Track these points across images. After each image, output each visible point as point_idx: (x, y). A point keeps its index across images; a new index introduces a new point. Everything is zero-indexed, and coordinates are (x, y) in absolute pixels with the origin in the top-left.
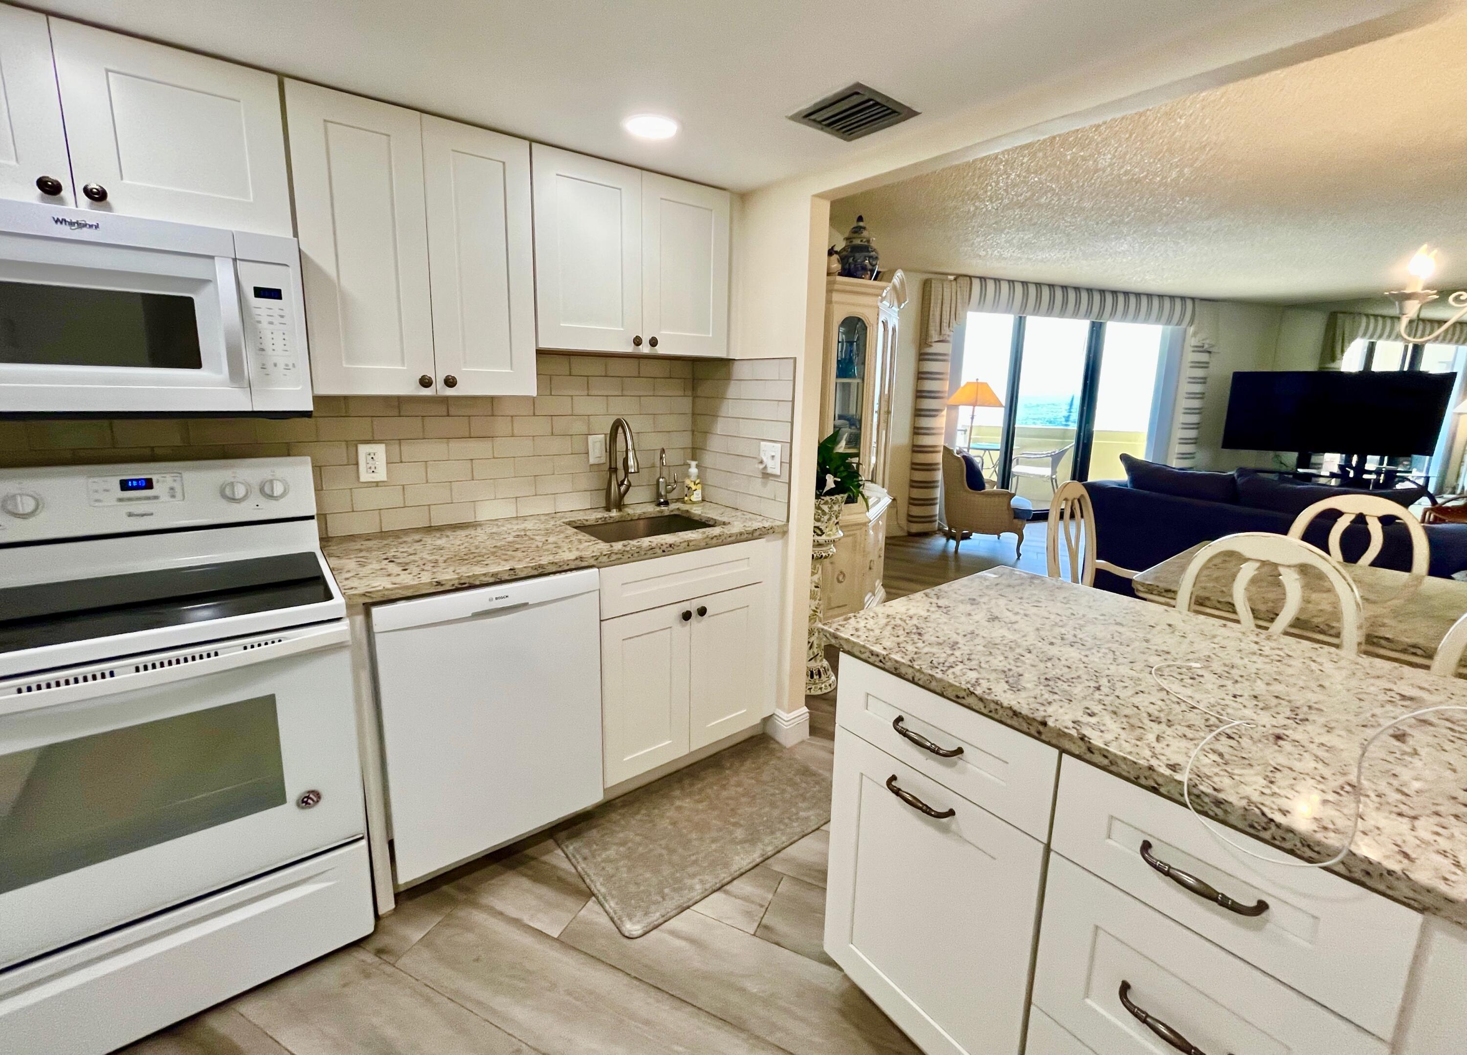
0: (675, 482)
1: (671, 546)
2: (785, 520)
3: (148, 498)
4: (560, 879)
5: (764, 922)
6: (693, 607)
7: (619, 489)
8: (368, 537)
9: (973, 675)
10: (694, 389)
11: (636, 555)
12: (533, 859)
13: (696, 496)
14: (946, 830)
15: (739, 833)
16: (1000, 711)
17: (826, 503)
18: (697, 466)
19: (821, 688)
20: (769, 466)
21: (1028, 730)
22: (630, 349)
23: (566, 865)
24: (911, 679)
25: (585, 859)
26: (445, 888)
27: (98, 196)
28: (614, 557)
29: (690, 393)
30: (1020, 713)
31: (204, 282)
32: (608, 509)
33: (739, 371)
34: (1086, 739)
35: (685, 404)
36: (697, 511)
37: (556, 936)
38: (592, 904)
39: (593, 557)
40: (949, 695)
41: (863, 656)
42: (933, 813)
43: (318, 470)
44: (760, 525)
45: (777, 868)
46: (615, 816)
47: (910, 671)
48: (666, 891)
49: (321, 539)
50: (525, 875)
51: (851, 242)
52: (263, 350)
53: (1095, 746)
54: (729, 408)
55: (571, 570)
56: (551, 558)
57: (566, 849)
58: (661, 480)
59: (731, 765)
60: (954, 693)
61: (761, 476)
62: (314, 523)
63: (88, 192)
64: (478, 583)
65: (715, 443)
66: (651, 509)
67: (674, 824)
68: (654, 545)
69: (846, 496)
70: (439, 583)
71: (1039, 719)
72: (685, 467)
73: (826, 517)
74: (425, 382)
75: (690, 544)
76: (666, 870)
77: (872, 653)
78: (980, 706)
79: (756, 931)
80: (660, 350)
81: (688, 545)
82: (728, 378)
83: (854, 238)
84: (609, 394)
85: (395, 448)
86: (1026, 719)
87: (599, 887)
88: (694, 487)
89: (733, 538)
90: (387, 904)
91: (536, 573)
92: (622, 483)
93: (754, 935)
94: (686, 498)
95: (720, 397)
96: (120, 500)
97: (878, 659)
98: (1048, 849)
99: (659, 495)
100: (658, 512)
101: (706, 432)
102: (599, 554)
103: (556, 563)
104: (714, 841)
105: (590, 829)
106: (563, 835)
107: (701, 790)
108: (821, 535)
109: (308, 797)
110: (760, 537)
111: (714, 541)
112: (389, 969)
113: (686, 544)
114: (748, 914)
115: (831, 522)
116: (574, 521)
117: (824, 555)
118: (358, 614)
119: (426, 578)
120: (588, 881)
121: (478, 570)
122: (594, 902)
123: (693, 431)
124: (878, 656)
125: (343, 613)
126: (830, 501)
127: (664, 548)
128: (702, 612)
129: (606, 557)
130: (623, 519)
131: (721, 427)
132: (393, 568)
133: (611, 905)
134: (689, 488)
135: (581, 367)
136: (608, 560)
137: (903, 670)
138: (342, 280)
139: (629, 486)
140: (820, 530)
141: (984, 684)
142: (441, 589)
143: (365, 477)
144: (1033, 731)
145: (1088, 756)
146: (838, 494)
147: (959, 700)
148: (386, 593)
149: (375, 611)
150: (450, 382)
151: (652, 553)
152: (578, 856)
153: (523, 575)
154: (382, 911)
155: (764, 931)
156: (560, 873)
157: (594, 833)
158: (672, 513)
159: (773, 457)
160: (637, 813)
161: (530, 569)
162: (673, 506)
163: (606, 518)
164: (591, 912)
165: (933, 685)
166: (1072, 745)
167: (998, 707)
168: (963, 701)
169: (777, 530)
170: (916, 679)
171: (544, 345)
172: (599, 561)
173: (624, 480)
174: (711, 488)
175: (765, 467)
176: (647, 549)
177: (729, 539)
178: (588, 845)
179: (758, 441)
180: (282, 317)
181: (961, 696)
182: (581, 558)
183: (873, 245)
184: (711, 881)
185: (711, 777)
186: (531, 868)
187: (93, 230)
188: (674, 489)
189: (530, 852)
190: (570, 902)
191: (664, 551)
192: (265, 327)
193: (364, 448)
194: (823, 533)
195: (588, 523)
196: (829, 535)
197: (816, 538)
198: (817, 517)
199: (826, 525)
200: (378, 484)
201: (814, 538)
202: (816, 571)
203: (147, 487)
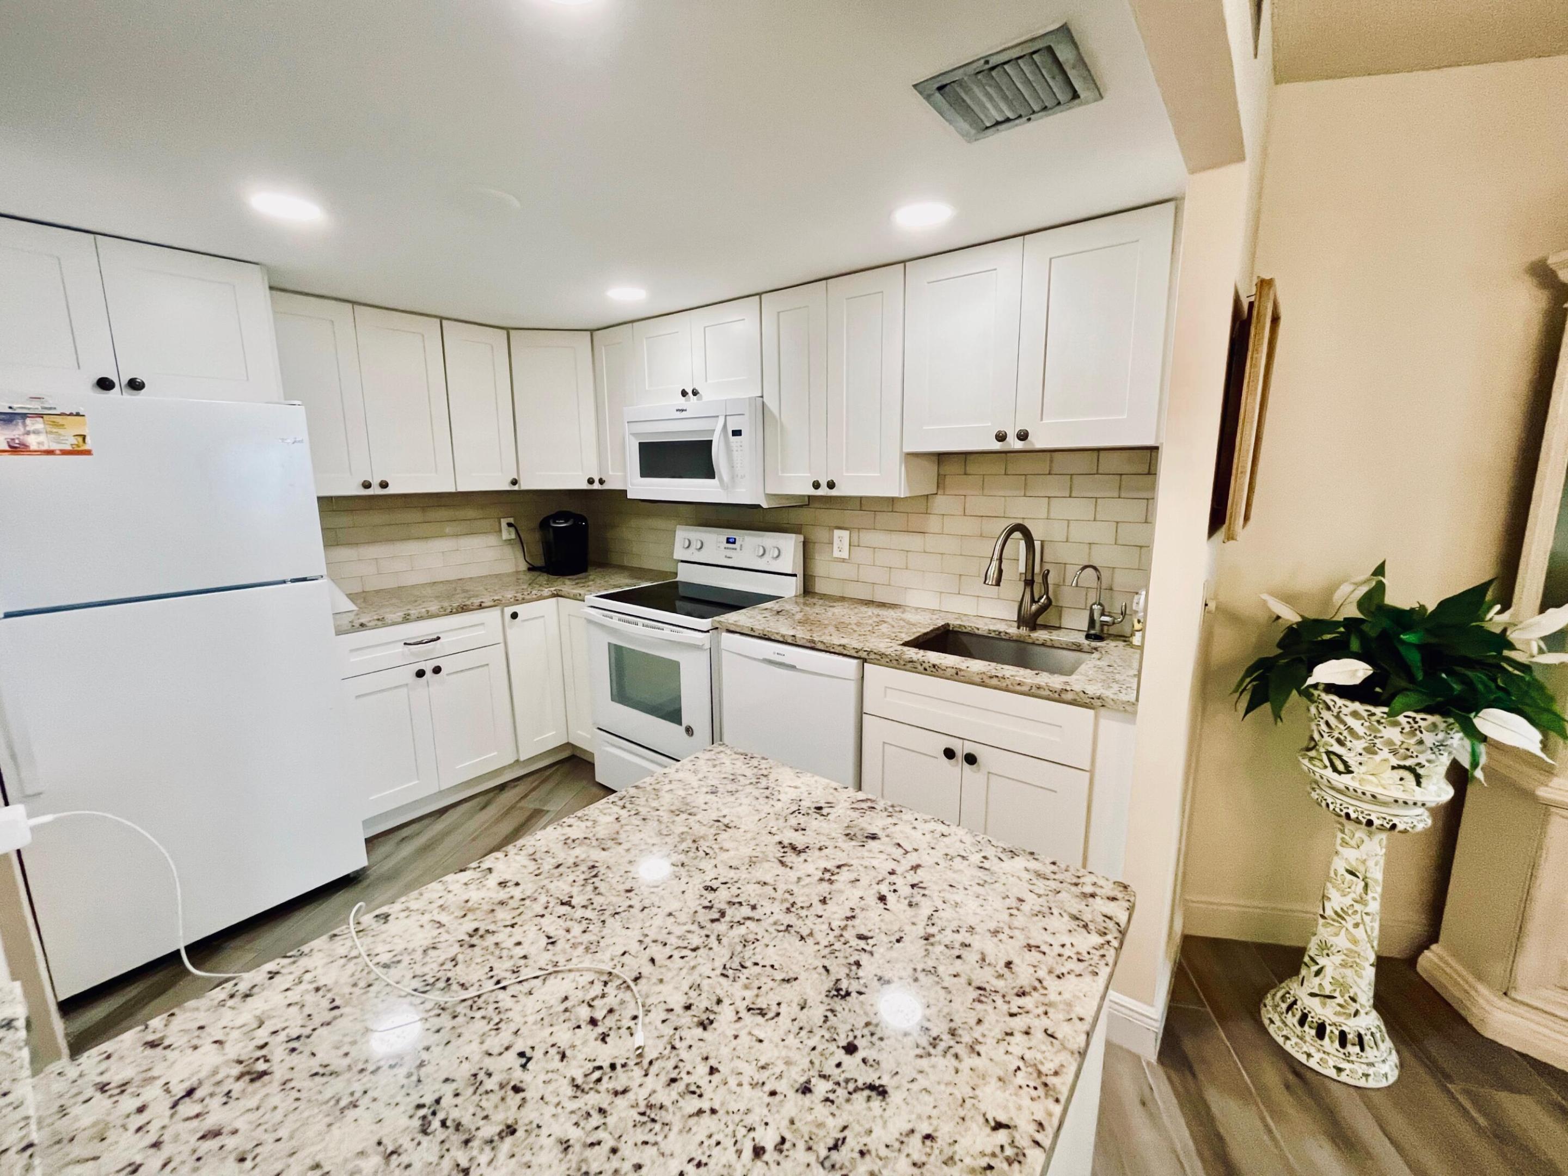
1: (934, 666)
3: (733, 549)
6: (961, 749)
7: (1031, 606)
13: (1137, 639)
17: (1356, 715)
19: (1287, 1038)
27: (696, 393)
31: (714, 431)
32: (1019, 624)
52: (733, 467)
55: (835, 653)
58: (1096, 606)
63: (693, 393)
64: (773, 637)
73: (1359, 745)
74: (816, 485)
81: (956, 674)
84: (1052, 495)
85: (854, 534)
88: (1136, 625)
92: (1039, 599)
96: (726, 549)
99: (1091, 625)
108: (1340, 773)
109: (689, 729)
113: (954, 671)
115: (1377, 757)
125: (708, 629)
127: (926, 665)
128: (971, 759)
138: (782, 418)
139: (1047, 605)
140: (1345, 763)
143: (836, 554)
148: (727, 625)
150: (831, 485)
161: (805, 641)
173: (1042, 597)
180: (741, 446)
182: (844, 646)
187: (686, 412)
188: (1117, 623)
191: (925, 669)
192: (735, 453)
193: (837, 533)
194: (1349, 771)
195: (980, 632)
196: (1361, 781)
197: (1329, 773)
198: (1336, 734)
199: (1360, 759)
200: (843, 560)
201: (1323, 772)
202: (1353, 843)
203: (734, 543)
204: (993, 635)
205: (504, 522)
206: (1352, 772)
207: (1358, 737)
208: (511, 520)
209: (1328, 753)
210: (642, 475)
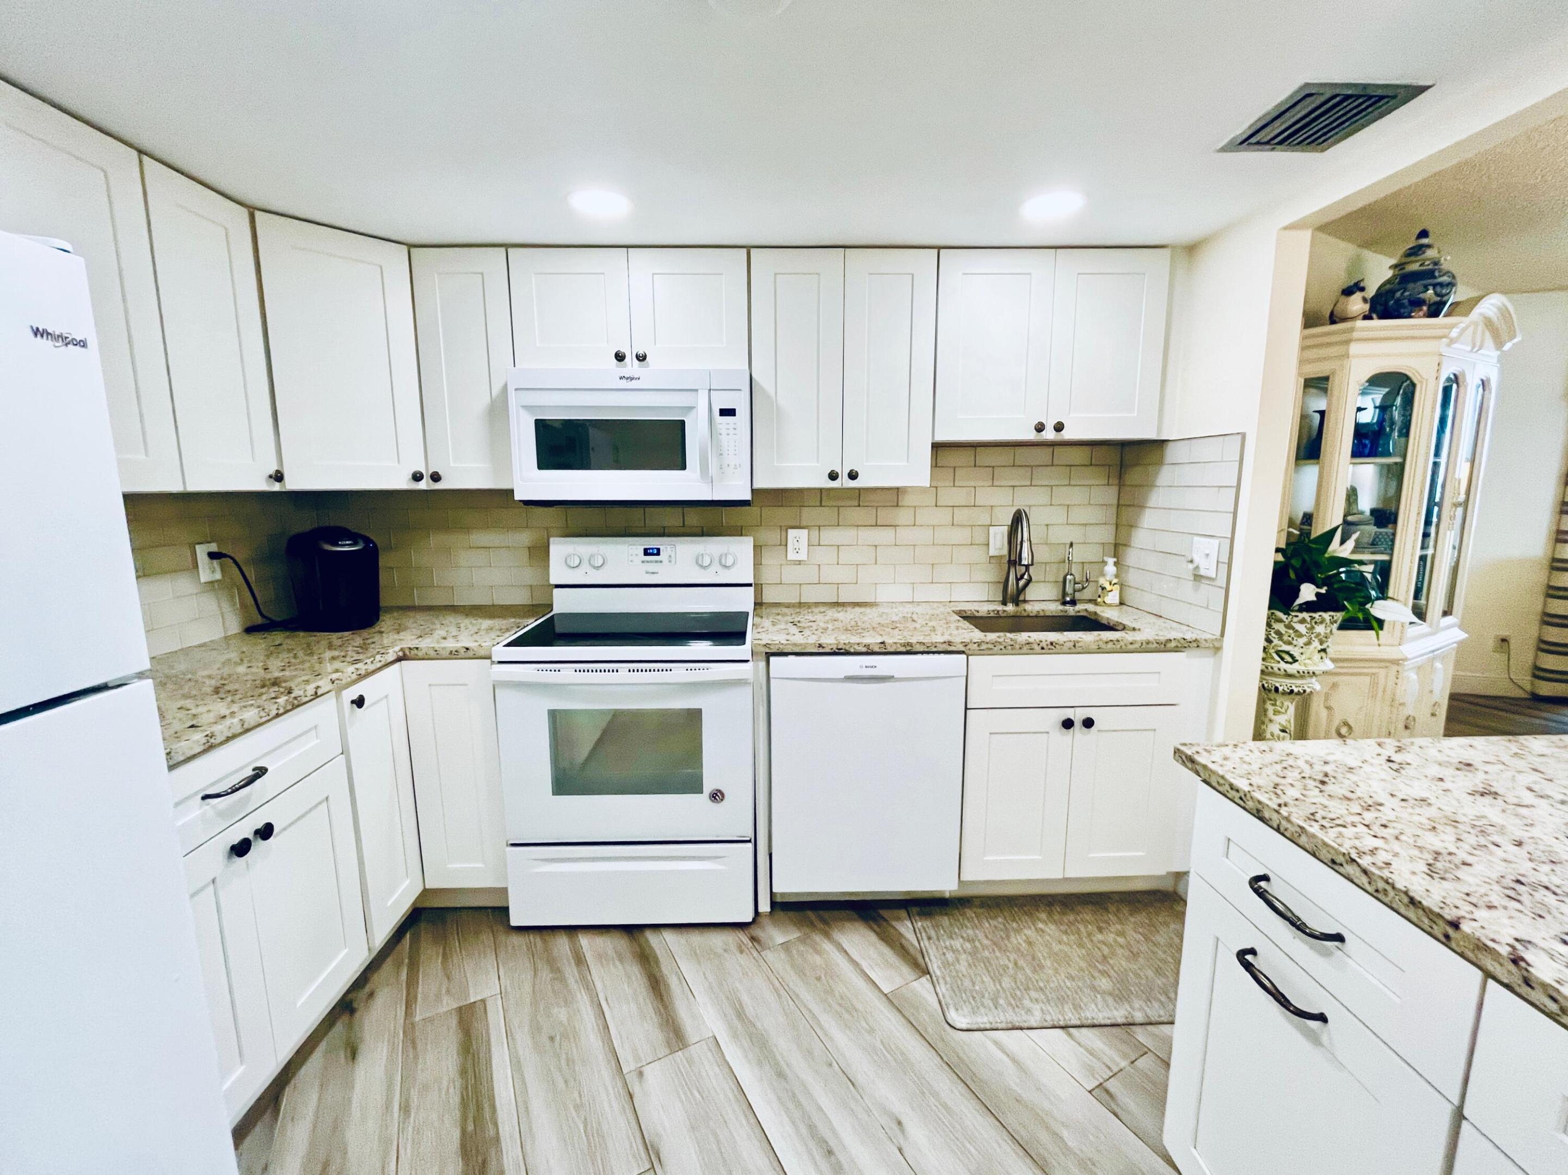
0: (1087, 580)
1: (1052, 644)
2: (1218, 633)
3: (657, 562)
4: (902, 947)
5: (1108, 1085)
6: (1078, 716)
7: (1017, 584)
8: (788, 606)
9: (1370, 843)
10: (1120, 477)
11: (1010, 647)
12: (885, 920)
13: (1113, 597)
14: (1315, 1039)
15: (1104, 983)
16: (1391, 893)
17: (1303, 621)
18: (1116, 564)
20: (1202, 567)
21: (1429, 929)
22: (1032, 436)
23: (910, 936)
24: (1275, 826)
25: (929, 938)
26: (810, 913)
27: (642, 358)
28: (984, 647)
29: (1116, 482)
30: (1420, 902)
31: (691, 408)
32: (1004, 603)
33: (1172, 453)
34: (1523, 964)
35: (1109, 495)
36: (1108, 614)
37: (886, 992)
38: (924, 980)
39: (962, 642)
40: (1322, 857)
41: (1220, 789)
42: (1291, 1009)
43: (758, 549)
44: (1179, 636)
45: (1141, 1038)
46: (969, 913)
47: (1275, 816)
48: (1001, 1001)
49: (755, 604)
50: (875, 931)
51: (1403, 269)
52: (721, 454)
53: (1537, 978)
54: (1157, 498)
55: (939, 653)
56: (921, 639)
57: (915, 924)
58: (1069, 577)
59: (1118, 910)
60: (1330, 857)
61: (1192, 578)
62: (752, 589)
63: (638, 357)
64: (852, 650)
65: (1140, 538)
66: (1054, 608)
67: (1030, 943)
68: (1031, 640)
69: (1339, 616)
70: (820, 646)
71: (1448, 917)
72: (1103, 564)
73: (1302, 641)
74: (833, 476)
75: (1077, 645)
76: (1007, 982)
77: (1232, 787)
78: (1364, 880)
79: (1093, 1089)
80: (1067, 435)
81: (1074, 646)
82: (1160, 462)
83: (1409, 263)
84: (1016, 484)
85: (815, 532)
86: (1428, 912)
87: (935, 966)
88: (1109, 587)
89: (1137, 646)
90: (765, 907)
91: (903, 649)
92: (1022, 577)
93: (1090, 1092)
94: (1099, 600)
95: (1149, 485)
96: (643, 562)
97: (1237, 795)
98: (1459, 1116)
99: (1064, 594)
100: (1062, 611)
101: (1132, 526)
102: (968, 641)
103: (924, 644)
104: (1071, 978)
105: (941, 914)
106: (915, 910)
107: (1071, 923)
108: (1291, 663)
109: (716, 794)
110: (1176, 650)
111: (1110, 645)
112: (755, 954)
113: (1072, 644)
114: (1091, 1071)
115: (1312, 647)
116: (965, 611)
117: (1296, 690)
118: (761, 661)
119: (812, 640)
120: (927, 959)
121: (854, 639)
122: (927, 979)
123: (1117, 525)
124: (1238, 791)
125: (749, 657)
126: (1308, 619)
127: (1044, 644)
128: (1088, 723)
129: (976, 645)
130: (1018, 614)
131: (1149, 519)
132: (794, 630)
133: (942, 989)
134: (1103, 589)
135: (986, 457)
136: (978, 648)
137: (1267, 814)
138: (778, 398)
139: (1029, 581)
140: (1292, 656)
141: (1382, 857)
142: (821, 650)
143: (792, 556)
144: (1437, 931)
145: (1524, 990)
146: (1325, 611)
147: (1336, 867)
148: (781, 646)
149: (772, 659)
150: (853, 476)
151: (1029, 648)
152: (924, 934)
153: (892, 650)
154: (761, 910)
155: (1102, 1092)
156: (903, 941)
157: (945, 921)
158: (1078, 614)
159: (1207, 555)
160: (996, 917)
161: (898, 645)
162: (1080, 607)
163: (998, 611)
164: (922, 986)
165: (1303, 840)
166: (1497, 966)
167: (1388, 888)
168: (1341, 870)
169: (1203, 644)
170: (1282, 829)
171: (940, 438)
172: (968, 647)
173: (1024, 574)
174: (1133, 591)
175: (1197, 568)
176: (1023, 643)
177: (1131, 647)
178: (936, 927)
179: (1190, 536)
180: (735, 429)
181: (1338, 861)
182: (950, 643)
183: (1445, 266)
184: (1054, 1016)
185: (1087, 914)
186: (879, 926)
187: (637, 381)
188: (1084, 588)
189: (884, 913)
190: (906, 971)
191: (1043, 648)
192: (724, 438)
193: (792, 533)
194: (1295, 661)
195: (979, 615)
196: (1305, 665)
197: (1283, 665)
198: (1285, 638)
199: (1301, 650)
200: (799, 563)
201: (1279, 665)
202: (1283, 710)
203: (658, 554)
204: (992, 614)
205: (202, 551)
206: (1297, 661)
207: (1301, 636)
208: (214, 547)
209: (1278, 653)
210: (540, 467)
